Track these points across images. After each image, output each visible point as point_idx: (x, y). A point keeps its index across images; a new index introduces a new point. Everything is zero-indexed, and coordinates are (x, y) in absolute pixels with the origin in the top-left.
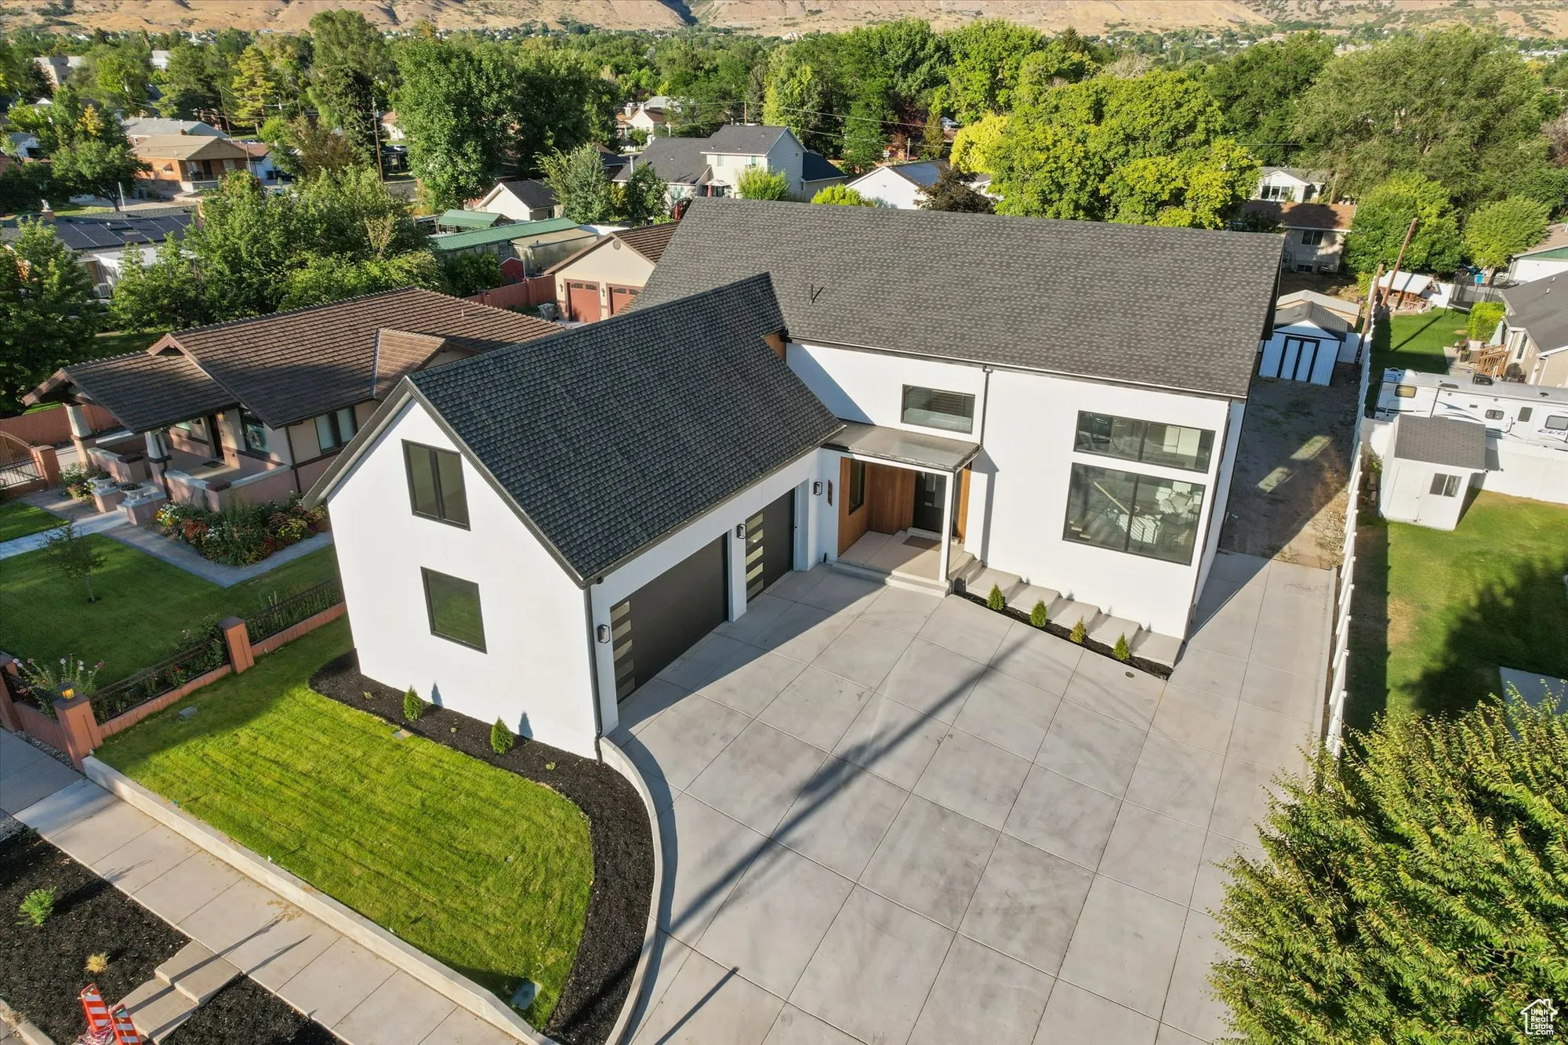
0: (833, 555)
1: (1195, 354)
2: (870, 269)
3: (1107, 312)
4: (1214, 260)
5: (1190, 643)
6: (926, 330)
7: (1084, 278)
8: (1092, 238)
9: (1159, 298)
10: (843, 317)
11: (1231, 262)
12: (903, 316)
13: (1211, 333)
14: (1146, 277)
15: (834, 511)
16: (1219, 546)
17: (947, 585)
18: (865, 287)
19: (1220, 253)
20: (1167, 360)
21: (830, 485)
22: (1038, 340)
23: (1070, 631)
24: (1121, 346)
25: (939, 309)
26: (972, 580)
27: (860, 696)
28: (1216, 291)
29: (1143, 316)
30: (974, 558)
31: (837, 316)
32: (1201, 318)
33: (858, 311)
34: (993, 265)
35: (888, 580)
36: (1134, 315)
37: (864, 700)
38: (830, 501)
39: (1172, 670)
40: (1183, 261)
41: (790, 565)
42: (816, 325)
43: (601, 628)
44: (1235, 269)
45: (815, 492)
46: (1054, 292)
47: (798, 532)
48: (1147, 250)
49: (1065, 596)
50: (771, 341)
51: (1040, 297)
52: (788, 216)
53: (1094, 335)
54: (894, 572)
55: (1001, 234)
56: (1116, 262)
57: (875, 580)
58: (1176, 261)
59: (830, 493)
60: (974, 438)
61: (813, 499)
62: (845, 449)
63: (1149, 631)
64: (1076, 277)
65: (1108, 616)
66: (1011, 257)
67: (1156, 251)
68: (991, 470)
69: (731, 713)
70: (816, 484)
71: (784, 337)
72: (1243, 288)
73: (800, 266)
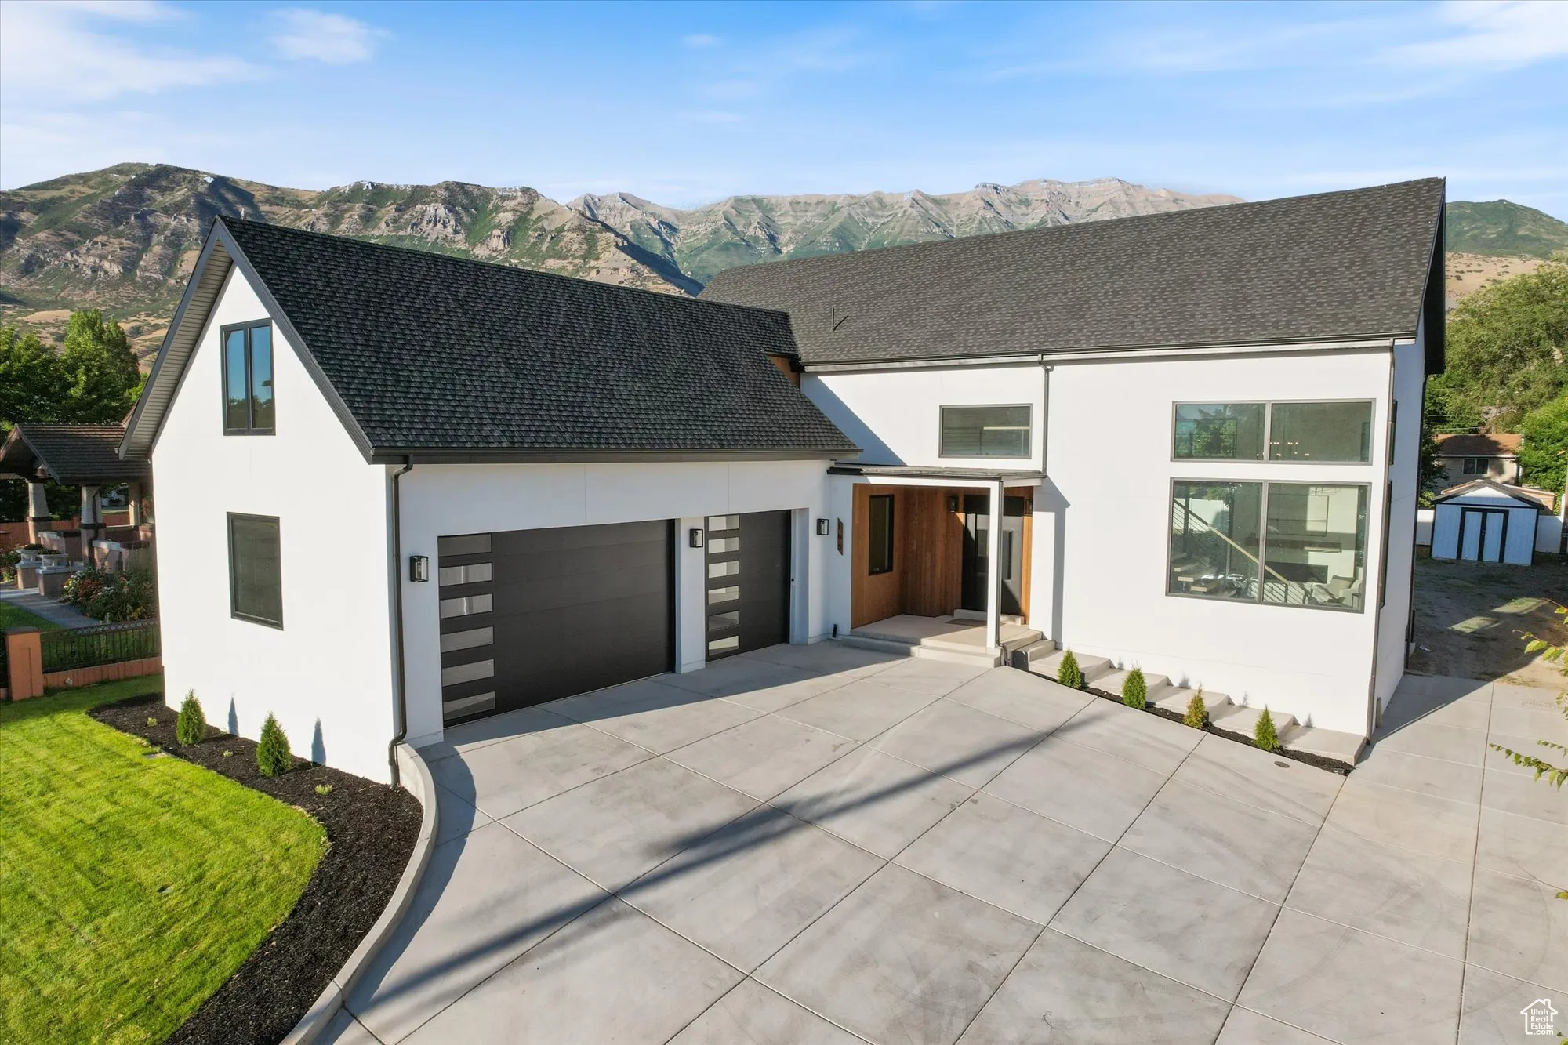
0: (845, 627)
1: (1330, 303)
2: (905, 293)
3: (1203, 283)
4: (1346, 215)
5: (1380, 747)
6: (967, 334)
7: (1169, 259)
8: (1179, 224)
9: (1272, 259)
10: (867, 338)
11: (1371, 212)
12: (939, 326)
13: (1351, 279)
14: (1251, 245)
15: (844, 564)
16: (1407, 665)
17: (997, 652)
18: (897, 308)
19: (1353, 208)
20: (1290, 313)
21: (840, 525)
22: (1111, 320)
23: (1182, 716)
24: (1224, 309)
25: (984, 313)
26: (1035, 658)
27: (836, 748)
28: (1352, 241)
29: (1251, 280)
30: (1043, 638)
31: (860, 338)
32: (1335, 269)
33: (886, 329)
34: (1053, 266)
35: (914, 649)
36: (1239, 280)
37: (839, 752)
38: (840, 548)
39: (1353, 768)
40: (1302, 223)
41: (784, 636)
42: (834, 349)
43: (414, 560)
44: (1377, 218)
45: (819, 532)
46: (1132, 275)
47: (795, 586)
48: (1252, 222)
49: (1176, 683)
50: (779, 364)
51: (1113, 283)
52: (819, 266)
53: (1185, 305)
54: (925, 641)
55: (1064, 240)
56: (1211, 239)
57: (900, 650)
58: (1293, 224)
59: (840, 537)
60: (1034, 464)
61: (815, 543)
62: (858, 472)
63: (1309, 726)
64: (1159, 260)
65: (1243, 707)
66: (1076, 256)
67: (1263, 221)
68: (1059, 506)
69: (625, 746)
70: (820, 522)
71: (796, 367)
72: (1391, 231)
73: (823, 304)
